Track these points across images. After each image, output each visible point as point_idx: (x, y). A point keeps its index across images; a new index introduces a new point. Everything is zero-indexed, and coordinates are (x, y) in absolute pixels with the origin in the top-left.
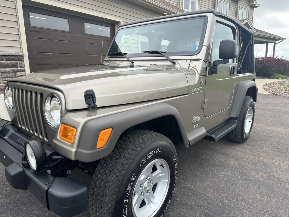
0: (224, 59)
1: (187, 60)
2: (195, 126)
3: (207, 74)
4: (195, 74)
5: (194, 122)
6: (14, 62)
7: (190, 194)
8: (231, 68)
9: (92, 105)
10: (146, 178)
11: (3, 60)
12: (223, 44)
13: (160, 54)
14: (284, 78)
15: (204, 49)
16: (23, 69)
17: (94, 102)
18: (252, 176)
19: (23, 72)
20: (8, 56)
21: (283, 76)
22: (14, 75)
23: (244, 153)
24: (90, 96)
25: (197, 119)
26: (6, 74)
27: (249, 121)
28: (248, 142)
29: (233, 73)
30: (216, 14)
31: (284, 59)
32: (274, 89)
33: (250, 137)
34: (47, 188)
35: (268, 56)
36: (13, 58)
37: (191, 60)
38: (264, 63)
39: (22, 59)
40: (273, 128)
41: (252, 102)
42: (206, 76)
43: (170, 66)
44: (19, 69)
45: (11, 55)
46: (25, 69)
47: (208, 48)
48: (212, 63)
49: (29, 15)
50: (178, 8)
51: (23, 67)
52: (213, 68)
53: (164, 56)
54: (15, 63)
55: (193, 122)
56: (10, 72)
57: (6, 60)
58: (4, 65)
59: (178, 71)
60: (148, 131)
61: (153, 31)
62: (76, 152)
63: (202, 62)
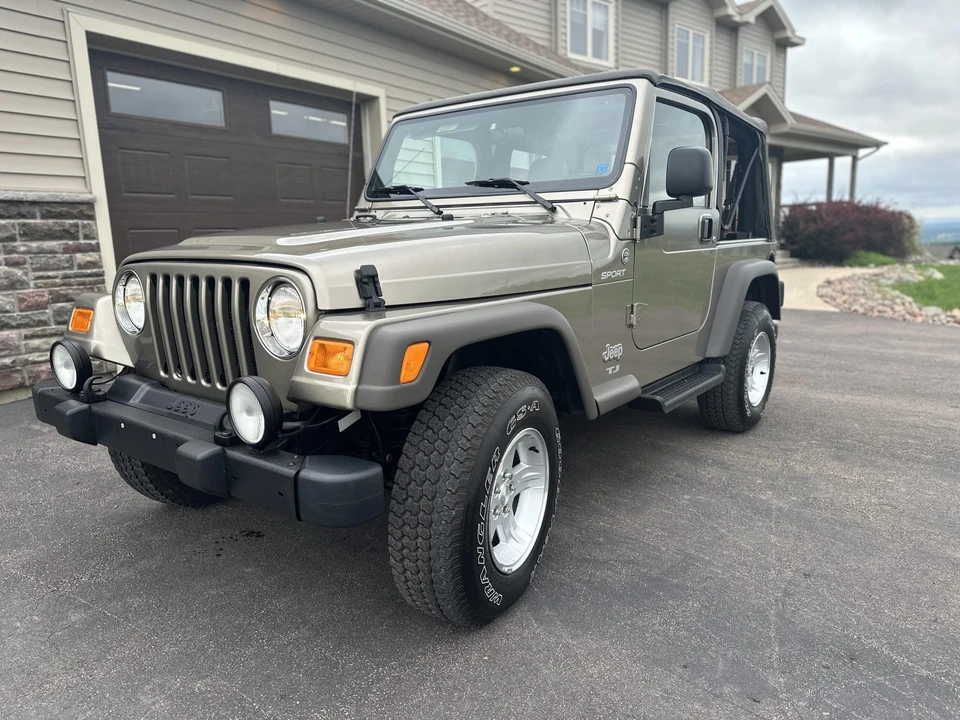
0: (680, 198)
1: (585, 201)
2: (610, 369)
3: (638, 237)
4: (606, 237)
5: (609, 360)
6: (68, 221)
7: (601, 540)
8: (703, 222)
9: (375, 300)
10: (504, 477)
11: (33, 217)
12: (677, 157)
13: (513, 186)
14: (884, 264)
15: (628, 171)
16: (93, 242)
17: (378, 292)
18: (762, 500)
19: (93, 251)
20: (48, 203)
21: (881, 258)
22: (68, 261)
23: (746, 453)
24: (367, 280)
25: (615, 351)
26: (43, 259)
27: (762, 373)
28: (759, 430)
29: (710, 236)
30: (656, 81)
31: (882, 206)
32: (850, 295)
33: (767, 418)
34: (293, 472)
35: (835, 197)
36: (64, 209)
37: (596, 201)
38: (822, 219)
39: (90, 213)
40: (832, 397)
41: (767, 319)
42: (635, 240)
43: (540, 217)
44: (82, 241)
45: (58, 200)
46: (98, 244)
47: (639, 169)
48: (650, 208)
49: (105, 81)
50: (552, 52)
51: (94, 238)
52: (653, 221)
53: (525, 193)
54: (71, 225)
55: (606, 359)
56: (56, 253)
57: (44, 217)
58: (38, 231)
59: (564, 228)
60: (497, 369)
61: (493, 126)
62: (356, 392)
63: (621, 204)
